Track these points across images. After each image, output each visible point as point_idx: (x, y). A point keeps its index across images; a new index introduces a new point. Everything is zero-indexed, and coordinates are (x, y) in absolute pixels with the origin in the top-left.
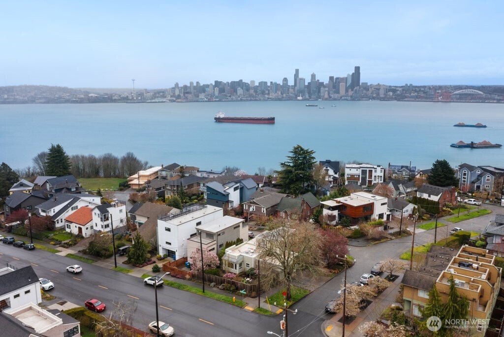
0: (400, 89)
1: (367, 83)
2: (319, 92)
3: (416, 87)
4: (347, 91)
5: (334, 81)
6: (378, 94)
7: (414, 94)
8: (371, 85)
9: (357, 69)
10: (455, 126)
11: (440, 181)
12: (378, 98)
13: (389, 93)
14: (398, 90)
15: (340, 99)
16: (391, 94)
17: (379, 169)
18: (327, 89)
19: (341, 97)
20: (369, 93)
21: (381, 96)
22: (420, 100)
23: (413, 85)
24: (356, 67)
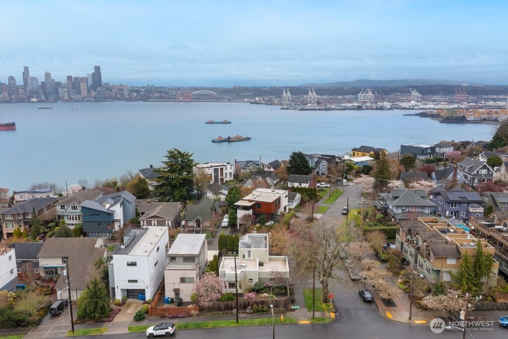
0: (143, 90)
1: (109, 84)
2: (57, 92)
3: (157, 88)
4: (89, 91)
5: (73, 81)
6: (122, 95)
7: (157, 95)
8: (113, 85)
9: (97, 69)
10: (206, 123)
11: (299, 170)
12: (122, 98)
13: (133, 94)
14: (141, 91)
15: (83, 100)
16: (135, 94)
17: (229, 166)
18: (66, 90)
19: (84, 99)
20: (113, 93)
21: (126, 97)
22: (163, 100)
23: (155, 86)
24: (95, 67)
